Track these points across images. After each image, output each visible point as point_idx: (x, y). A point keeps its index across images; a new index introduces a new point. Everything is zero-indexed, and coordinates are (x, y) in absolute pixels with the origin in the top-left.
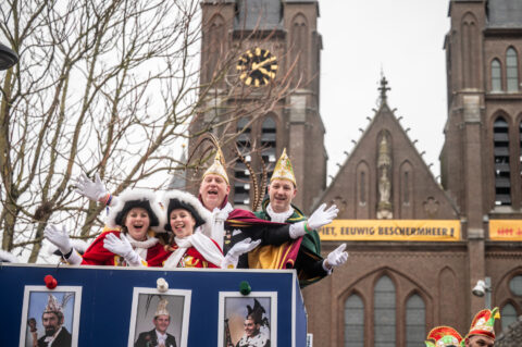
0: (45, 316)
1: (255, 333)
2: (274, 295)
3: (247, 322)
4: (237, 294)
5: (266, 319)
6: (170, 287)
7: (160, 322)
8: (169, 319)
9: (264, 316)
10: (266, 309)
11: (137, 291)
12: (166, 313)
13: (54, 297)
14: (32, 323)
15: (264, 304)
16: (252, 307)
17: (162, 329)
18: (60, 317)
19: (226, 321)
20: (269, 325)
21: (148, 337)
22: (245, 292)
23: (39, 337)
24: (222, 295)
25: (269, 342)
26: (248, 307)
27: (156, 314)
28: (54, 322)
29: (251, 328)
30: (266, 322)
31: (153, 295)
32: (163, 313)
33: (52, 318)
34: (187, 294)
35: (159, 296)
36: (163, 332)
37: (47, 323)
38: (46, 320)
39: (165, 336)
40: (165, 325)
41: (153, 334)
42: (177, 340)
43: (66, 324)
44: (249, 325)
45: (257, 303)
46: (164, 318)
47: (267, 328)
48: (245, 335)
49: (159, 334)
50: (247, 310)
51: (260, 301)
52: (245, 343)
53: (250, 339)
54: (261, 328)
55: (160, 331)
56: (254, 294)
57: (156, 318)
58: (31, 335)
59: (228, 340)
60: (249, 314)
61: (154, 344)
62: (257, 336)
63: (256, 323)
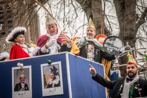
1: (54, 78)
2: (60, 63)
3: (51, 75)
4: (47, 64)
5: (58, 73)
6: (24, 66)
7: (22, 79)
8: (25, 78)
9: (57, 71)
10: (58, 69)
11: (13, 69)
12: (24, 76)
17: (23, 82)
19: (44, 75)
20: (59, 75)
21: (18, 86)
22: (49, 63)
24: (42, 65)
25: (59, 81)
26: (51, 69)
27: (20, 77)
29: (53, 77)
31: (19, 69)
32: (22, 76)
34: (30, 67)
35: (21, 69)
36: (23, 83)
39: (24, 84)
40: (24, 80)
41: (20, 84)
44: (52, 76)
46: (23, 77)
47: (58, 76)
48: (51, 80)
49: (22, 84)
50: (51, 70)
51: (55, 66)
52: (51, 83)
53: (53, 81)
54: (56, 76)
55: (22, 83)
56: (53, 64)
57: (20, 78)
59: (45, 83)
60: (52, 72)
61: (21, 88)
62: (55, 80)
63: (54, 75)
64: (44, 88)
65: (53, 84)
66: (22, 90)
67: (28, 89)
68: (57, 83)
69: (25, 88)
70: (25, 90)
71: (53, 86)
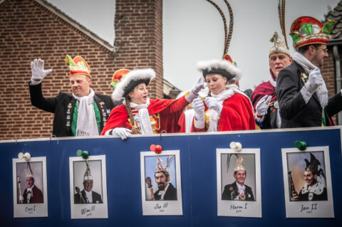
0: (157, 175)
1: (313, 182)
2: (326, 149)
3: (306, 173)
4: (296, 150)
5: (321, 170)
6: (243, 147)
7: (239, 176)
8: (245, 173)
9: (319, 167)
10: (321, 161)
11: (219, 151)
12: (243, 169)
14: (148, 180)
15: (318, 157)
16: (309, 161)
17: (241, 182)
18: (167, 176)
19: (289, 173)
20: (324, 176)
21: (231, 188)
22: (302, 148)
23: (154, 192)
24: (284, 151)
25: (325, 189)
26: (306, 160)
27: (235, 170)
28: (163, 180)
29: (310, 178)
30: (322, 173)
31: (231, 154)
32: (240, 168)
33: (161, 177)
34: (257, 151)
35: (236, 154)
36: (242, 184)
37: (159, 181)
38: (157, 178)
39: (244, 187)
40: (244, 179)
41: (234, 185)
42: (253, 190)
44: (308, 175)
45: (313, 157)
46: (242, 172)
47: (323, 178)
49: (239, 186)
50: (305, 163)
52: (306, 191)
53: (310, 188)
54: (318, 177)
55: (240, 183)
56: (309, 149)
57: (236, 173)
58: (149, 190)
59: (292, 189)
60: (307, 166)
61: (237, 194)
62: (315, 185)
63: (314, 174)
64: (290, 201)
65: (311, 194)
66: (240, 199)
67: (252, 199)
68: (319, 193)
69: (247, 196)
70: (247, 199)
71: (310, 198)
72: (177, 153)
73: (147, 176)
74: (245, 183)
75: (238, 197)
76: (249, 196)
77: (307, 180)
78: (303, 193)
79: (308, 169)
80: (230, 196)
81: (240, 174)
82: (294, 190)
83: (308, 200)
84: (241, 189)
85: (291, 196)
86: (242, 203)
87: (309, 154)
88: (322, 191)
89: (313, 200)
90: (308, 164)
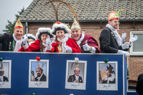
0: (37, 70)
1: (110, 76)
2: (116, 63)
3: (107, 72)
4: (103, 62)
5: (113, 71)
6: (79, 60)
7: (76, 72)
9: (113, 70)
10: (114, 67)
11: (68, 61)
12: (78, 69)
13: (40, 64)
14: (32, 72)
16: (109, 67)
17: (77, 74)
18: (42, 71)
19: (100, 72)
20: (115, 73)
21: (72, 77)
22: (106, 62)
24: (98, 63)
25: (115, 79)
26: (107, 67)
27: (75, 69)
28: (40, 72)
29: (108, 74)
30: (114, 72)
31: (73, 63)
32: (77, 69)
33: (39, 71)
34: (85, 62)
35: (76, 63)
36: (77, 75)
37: (38, 73)
38: (37, 71)
39: (78, 77)
40: (79, 73)
42: (82, 78)
43: (44, 73)
45: (110, 66)
46: (78, 71)
47: (114, 74)
48: (106, 77)
49: (76, 76)
51: (111, 64)
52: (106, 79)
53: (108, 78)
54: (112, 74)
56: (109, 62)
57: (75, 71)
58: (33, 77)
59: (100, 78)
60: (108, 69)
61: (75, 79)
62: (110, 77)
63: (110, 72)
64: (99, 83)
65: (108, 81)
66: (76, 82)
67: (82, 82)
68: (112, 80)
69: (79, 81)
70: (80, 82)
71: (108, 83)
72: (48, 61)
73: (32, 71)
74: (79, 75)
75: (75, 81)
76: (81, 81)
77: (107, 75)
78: (105, 80)
79: (108, 71)
80: (72, 80)
81: (77, 71)
82: (101, 79)
83: (107, 83)
84: (77, 78)
85: (100, 81)
86: (77, 84)
87: (109, 64)
88: (113, 80)
89: (109, 83)
90: (108, 68)
